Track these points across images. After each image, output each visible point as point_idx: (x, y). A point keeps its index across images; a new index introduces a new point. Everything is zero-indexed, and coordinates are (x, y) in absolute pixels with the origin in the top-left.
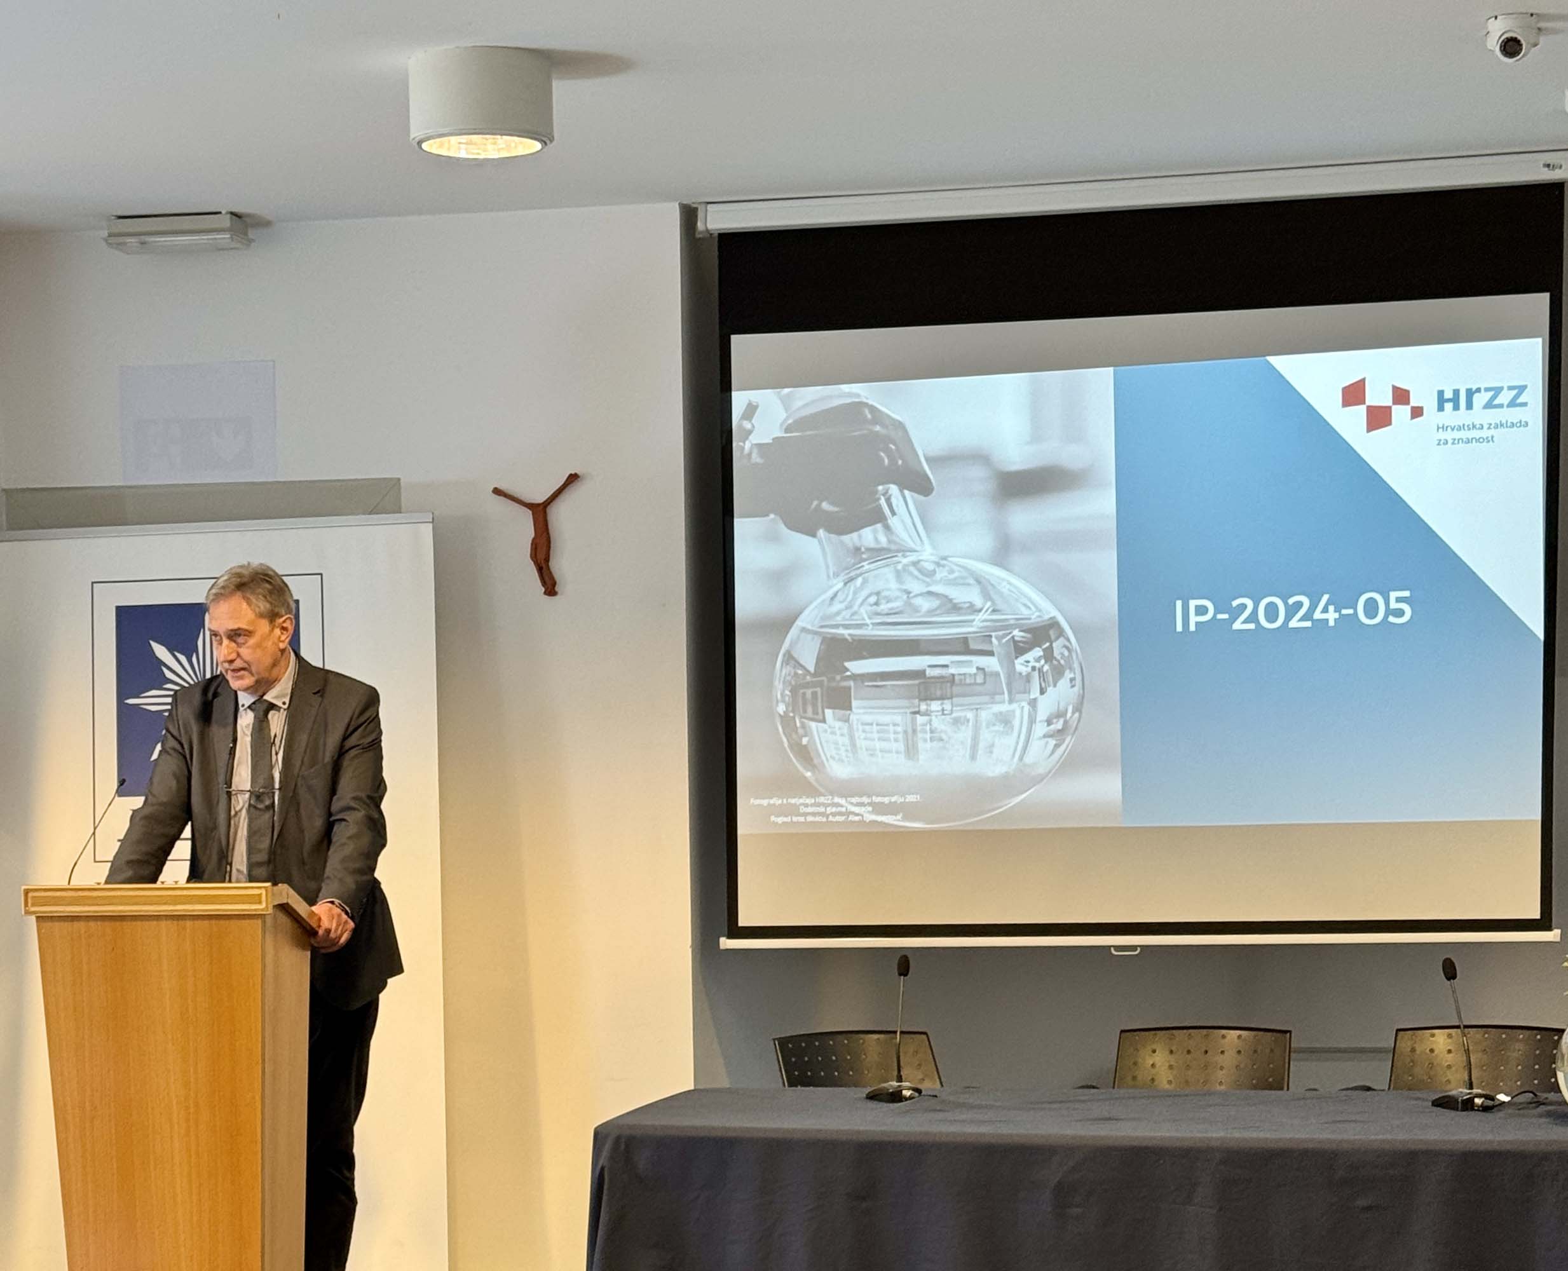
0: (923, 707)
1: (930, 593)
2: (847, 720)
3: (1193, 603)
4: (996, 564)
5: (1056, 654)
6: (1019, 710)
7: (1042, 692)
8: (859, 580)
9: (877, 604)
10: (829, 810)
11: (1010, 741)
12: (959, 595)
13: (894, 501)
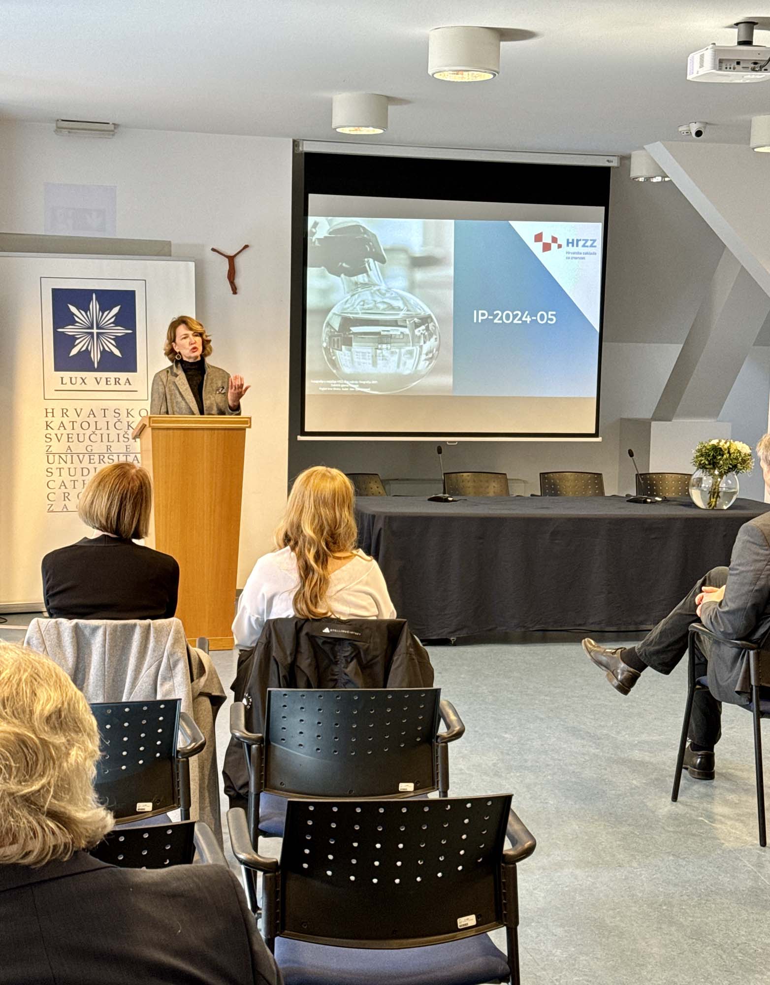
0: (380, 346)
1: (384, 302)
2: (350, 350)
3: (480, 312)
4: (409, 292)
5: (430, 328)
6: (416, 349)
7: (425, 342)
8: (356, 296)
9: (363, 305)
10: (342, 386)
11: (412, 361)
12: (395, 304)
13: (371, 265)
